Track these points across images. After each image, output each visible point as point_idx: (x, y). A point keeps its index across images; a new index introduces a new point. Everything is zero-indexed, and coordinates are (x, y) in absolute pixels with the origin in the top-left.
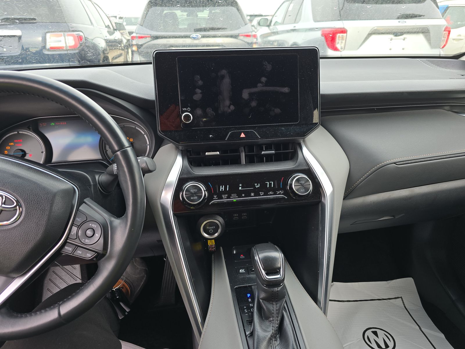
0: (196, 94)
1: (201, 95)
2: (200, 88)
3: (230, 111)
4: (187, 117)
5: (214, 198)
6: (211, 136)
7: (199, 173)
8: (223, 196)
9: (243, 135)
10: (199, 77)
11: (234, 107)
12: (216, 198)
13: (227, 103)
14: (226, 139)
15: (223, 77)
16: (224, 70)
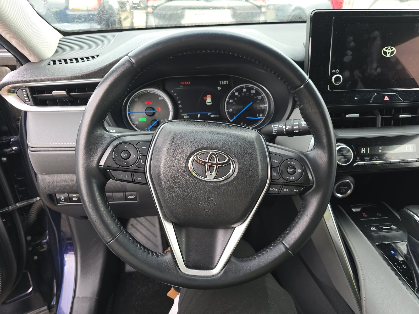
0: (347, 56)
1: (352, 57)
2: (351, 49)
3: (376, 73)
4: (337, 79)
5: (357, 160)
6: (356, 98)
7: (341, 135)
8: (366, 159)
9: (386, 98)
10: (352, 38)
11: (380, 69)
12: (359, 161)
13: (375, 65)
14: (371, 102)
15: (375, 39)
16: (377, 32)
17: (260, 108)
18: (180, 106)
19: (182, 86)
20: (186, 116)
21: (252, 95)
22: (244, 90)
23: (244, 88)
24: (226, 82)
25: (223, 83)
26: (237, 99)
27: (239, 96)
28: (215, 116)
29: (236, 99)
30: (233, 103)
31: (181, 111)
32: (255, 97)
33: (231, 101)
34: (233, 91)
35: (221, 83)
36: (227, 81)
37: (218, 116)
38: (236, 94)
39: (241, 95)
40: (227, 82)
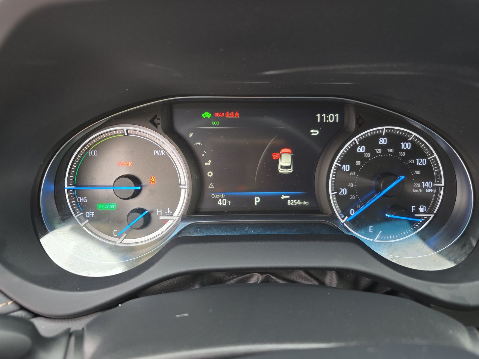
17: (421, 191)
18: (210, 174)
19: (218, 123)
20: (222, 199)
21: (402, 154)
22: (383, 141)
23: (383, 137)
24: (333, 118)
25: (327, 119)
26: (362, 164)
27: (367, 155)
28: (299, 202)
29: (358, 163)
30: (349, 172)
31: (211, 186)
32: (411, 161)
33: (346, 168)
34: (355, 141)
35: (322, 118)
36: (337, 115)
37: (306, 203)
38: (361, 149)
39: (373, 154)
40: (335, 117)
